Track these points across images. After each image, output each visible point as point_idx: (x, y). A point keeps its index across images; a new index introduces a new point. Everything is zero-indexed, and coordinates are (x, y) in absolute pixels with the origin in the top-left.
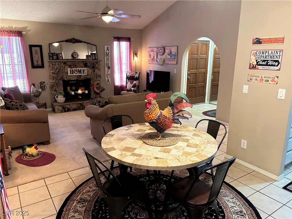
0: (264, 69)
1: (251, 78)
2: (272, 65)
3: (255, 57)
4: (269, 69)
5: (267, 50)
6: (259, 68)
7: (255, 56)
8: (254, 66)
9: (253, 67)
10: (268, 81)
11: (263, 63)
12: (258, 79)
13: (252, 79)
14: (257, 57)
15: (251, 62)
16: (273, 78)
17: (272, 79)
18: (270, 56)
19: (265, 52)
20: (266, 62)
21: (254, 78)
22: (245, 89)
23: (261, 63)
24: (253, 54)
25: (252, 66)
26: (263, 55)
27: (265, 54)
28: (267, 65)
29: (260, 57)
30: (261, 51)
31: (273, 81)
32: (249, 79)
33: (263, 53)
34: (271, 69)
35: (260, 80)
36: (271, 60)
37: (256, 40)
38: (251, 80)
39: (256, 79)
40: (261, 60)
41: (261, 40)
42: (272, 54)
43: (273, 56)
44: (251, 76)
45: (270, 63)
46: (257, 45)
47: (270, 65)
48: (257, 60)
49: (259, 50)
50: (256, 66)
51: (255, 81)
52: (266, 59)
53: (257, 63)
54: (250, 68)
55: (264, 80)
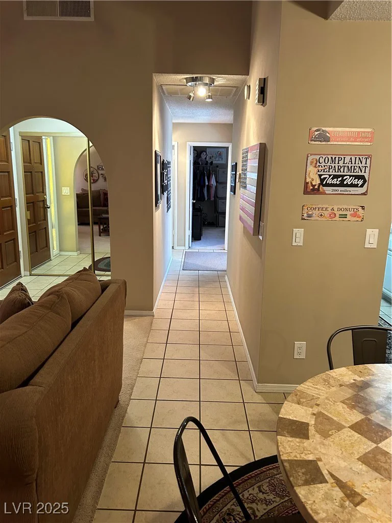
0: (336, 192)
1: (310, 213)
2: (352, 185)
3: (316, 169)
4: (346, 193)
5: (342, 155)
6: (327, 192)
7: (315, 167)
8: (316, 187)
9: (313, 190)
10: (345, 216)
11: (335, 181)
12: (326, 213)
13: (312, 214)
14: (320, 168)
15: (308, 180)
16: (355, 210)
17: (352, 212)
18: (348, 166)
19: (337, 159)
20: (340, 179)
21: (316, 212)
22: (299, 236)
23: (330, 181)
24: (312, 163)
25: (311, 188)
26: (333, 165)
27: (337, 162)
28: (342, 184)
29: (328, 169)
30: (330, 157)
31: (355, 215)
32: (305, 215)
33: (333, 161)
34: (351, 193)
35: (329, 216)
36: (350, 176)
37: (316, 133)
38: (309, 216)
39: (321, 215)
40: (330, 176)
41: (328, 134)
42: (352, 163)
43: (353, 167)
44: (309, 209)
45: (348, 181)
46: (320, 143)
47: (347, 185)
48: (320, 176)
49: (324, 155)
50: (319, 187)
51: (318, 218)
52: (339, 173)
54: (306, 192)
55: (338, 216)
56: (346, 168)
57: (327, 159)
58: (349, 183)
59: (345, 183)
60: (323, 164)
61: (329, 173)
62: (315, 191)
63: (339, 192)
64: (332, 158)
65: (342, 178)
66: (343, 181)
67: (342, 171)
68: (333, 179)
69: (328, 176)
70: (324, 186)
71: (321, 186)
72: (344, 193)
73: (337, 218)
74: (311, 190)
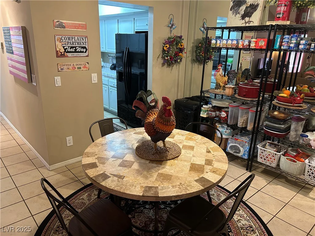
0: (74, 56)
1: (62, 67)
2: (81, 52)
3: (61, 43)
4: (79, 56)
5: (73, 36)
6: (69, 56)
7: (60, 42)
8: (63, 53)
9: (61, 55)
10: (80, 68)
11: (72, 50)
12: (71, 67)
13: (63, 68)
14: (63, 43)
15: (58, 50)
16: (84, 64)
17: (83, 66)
18: (77, 42)
19: (71, 38)
20: (74, 49)
21: (65, 67)
22: (58, 81)
23: (69, 50)
24: (58, 40)
25: (60, 54)
26: (69, 41)
27: (71, 40)
28: (75, 52)
29: (67, 44)
30: (67, 37)
31: (85, 67)
32: (60, 69)
33: (69, 39)
34: (81, 56)
35: (72, 68)
36: (79, 47)
37: (57, 23)
38: (62, 69)
39: (68, 68)
40: (69, 47)
41: (63, 24)
42: (79, 40)
43: (79, 42)
44: (61, 65)
45: (79, 50)
46: (60, 29)
47: (78, 52)
48: (64, 47)
49: (64, 36)
50: (64, 53)
51: (67, 70)
52: (73, 46)
53: (65, 49)
54: (58, 56)
55: (76, 68)
56: (76, 43)
57: (65, 38)
58: (79, 51)
59: (77, 51)
60: (64, 41)
61: (68, 46)
62: (62, 55)
63: (75, 56)
64: (68, 37)
65: (75, 48)
66: (76, 50)
67: (75, 44)
68: (70, 48)
69: (68, 47)
70: (67, 52)
71: (65, 53)
72: (78, 56)
73: (76, 69)
74: (60, 55)
